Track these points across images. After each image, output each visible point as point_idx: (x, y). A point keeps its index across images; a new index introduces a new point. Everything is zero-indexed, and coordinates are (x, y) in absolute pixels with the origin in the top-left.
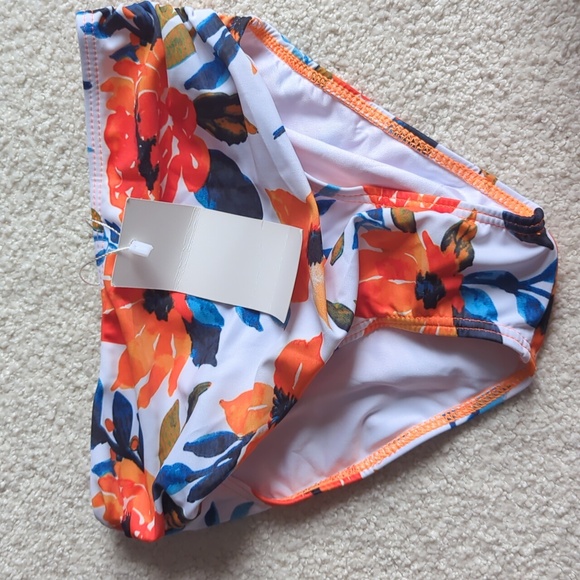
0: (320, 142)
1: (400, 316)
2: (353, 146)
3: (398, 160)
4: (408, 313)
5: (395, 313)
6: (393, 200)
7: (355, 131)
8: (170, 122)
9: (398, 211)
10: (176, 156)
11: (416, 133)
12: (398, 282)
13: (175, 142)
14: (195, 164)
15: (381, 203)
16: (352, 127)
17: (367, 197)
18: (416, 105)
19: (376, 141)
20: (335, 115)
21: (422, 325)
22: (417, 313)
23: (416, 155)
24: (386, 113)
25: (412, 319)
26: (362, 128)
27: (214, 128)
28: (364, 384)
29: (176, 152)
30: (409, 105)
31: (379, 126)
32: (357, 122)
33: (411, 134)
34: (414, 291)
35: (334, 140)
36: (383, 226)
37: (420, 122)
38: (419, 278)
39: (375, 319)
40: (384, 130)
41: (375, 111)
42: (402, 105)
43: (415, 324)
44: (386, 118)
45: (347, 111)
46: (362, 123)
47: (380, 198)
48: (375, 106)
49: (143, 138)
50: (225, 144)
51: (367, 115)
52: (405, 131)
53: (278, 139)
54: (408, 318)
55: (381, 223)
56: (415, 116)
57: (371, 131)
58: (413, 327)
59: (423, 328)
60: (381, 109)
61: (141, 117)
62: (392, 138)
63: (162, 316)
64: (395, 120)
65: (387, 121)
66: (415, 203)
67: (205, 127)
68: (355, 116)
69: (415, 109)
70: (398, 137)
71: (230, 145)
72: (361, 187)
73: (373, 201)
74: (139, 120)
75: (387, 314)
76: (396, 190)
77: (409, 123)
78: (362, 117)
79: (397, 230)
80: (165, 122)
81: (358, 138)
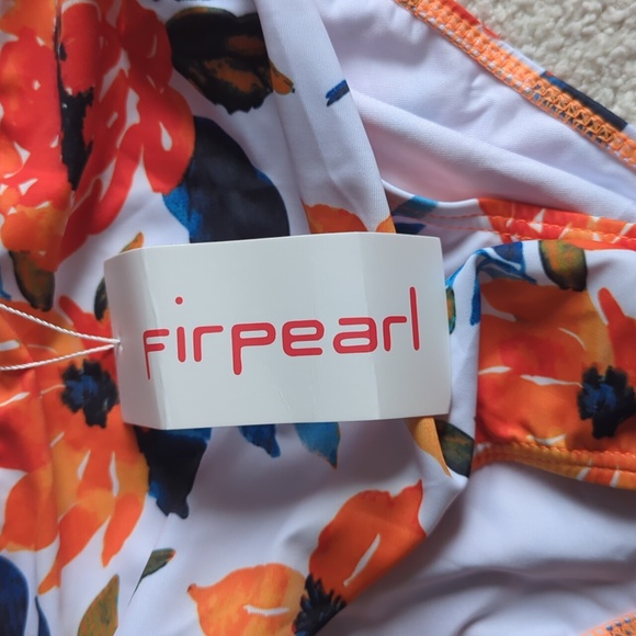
0: (401, 111)
1: (539, 444)
2: (462, 120)
3: (549, 150)
4: (557, 441)
5: (530, 438)
6: (537, 225)
7: (468, 93)
8: (123, 63)
9: (553, 247)
10: (134, 127)
11: (586, 101)
12: (540, 381)
13: (132, 98)
14: (167, 141)
15: (512, 230)
16: (462, 85)
17: (484, 219)
18: (585, 50)
19: (508, 113)
20: (431, 61)
21: (585, 465)
22: (575, 442)
23: (582, 144)
24: (529, 63)
25: (565, 453)
26: (482, 88)
27: (202, 79)
28: (466, 569)
29: (133, 117)
30: (570, 51)
31: (514, 87)
32: (472, 77)
33: (576, 103)
34: (575, 400)
35: (429, 109)
36: (523, 273)
37: (590, 82)
38: (591, 377)
39: (488, 445)
40: (523, 94)
41: (508, 57)
42: (557, 49)
43: (569, 462)
44: (528, 72)
45: (454, 55)
46: (481, 79)
47: (510, 221)
48: (508, 48)
49: (69, 91)
50: (221, 109)
51: (492, 64)
52: (565, 97)
53: (336, 105)
54: (556, 451)
55: (518, 266)
56: (581, 71)
57: (499, 94)
58: (565, 468)
59: (584, 471)
60: (518, 55)
61: (67, 51)
62: (539, 109)
63: (96, 418)
64: (545, 75)
65: (530, 77)
66: (582, 232)
67: (187, 75)
68: (469, 65)
69: (581, 58)
70: (550, 108)
71: (231, 111)
72: (474, 201)
73: (496, 227)
74: (63, 56)
75: (514, 440)
76: (539, 207)
77: (570, 82)
78: (482, 68)
79: (551, 283)
80: (113, 61)
81: (474, 106)
